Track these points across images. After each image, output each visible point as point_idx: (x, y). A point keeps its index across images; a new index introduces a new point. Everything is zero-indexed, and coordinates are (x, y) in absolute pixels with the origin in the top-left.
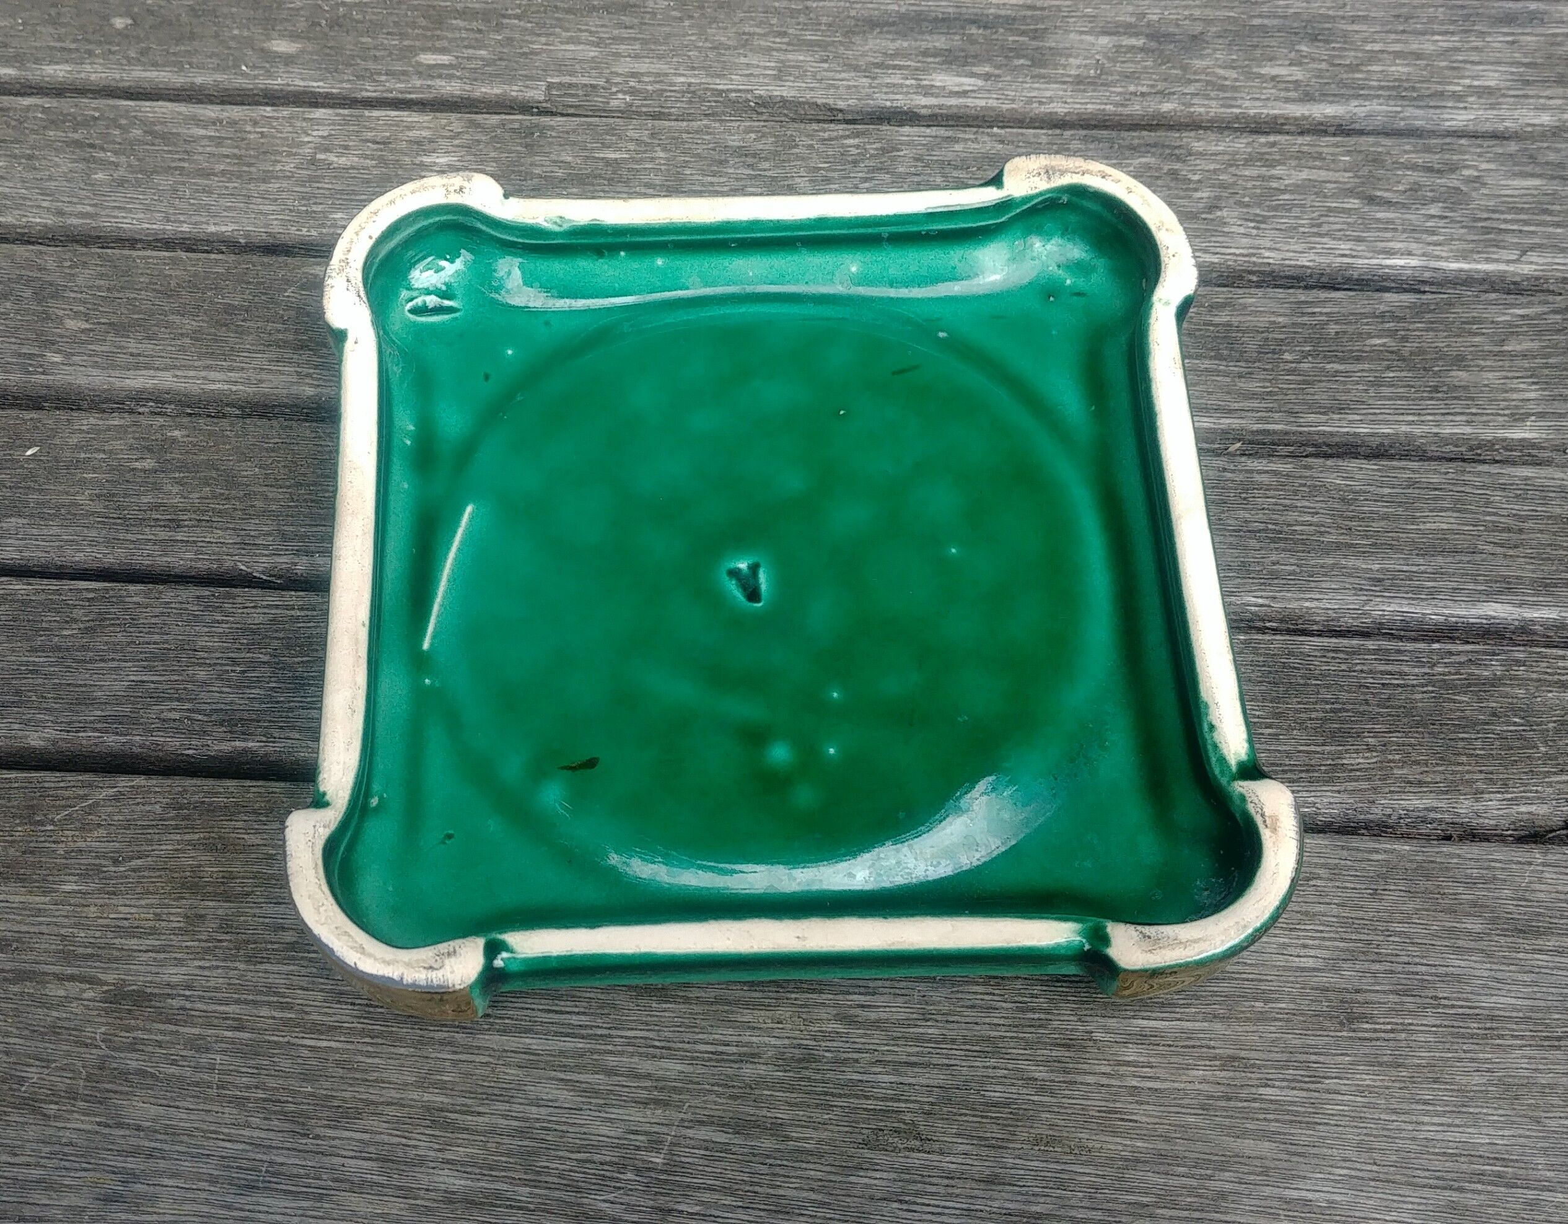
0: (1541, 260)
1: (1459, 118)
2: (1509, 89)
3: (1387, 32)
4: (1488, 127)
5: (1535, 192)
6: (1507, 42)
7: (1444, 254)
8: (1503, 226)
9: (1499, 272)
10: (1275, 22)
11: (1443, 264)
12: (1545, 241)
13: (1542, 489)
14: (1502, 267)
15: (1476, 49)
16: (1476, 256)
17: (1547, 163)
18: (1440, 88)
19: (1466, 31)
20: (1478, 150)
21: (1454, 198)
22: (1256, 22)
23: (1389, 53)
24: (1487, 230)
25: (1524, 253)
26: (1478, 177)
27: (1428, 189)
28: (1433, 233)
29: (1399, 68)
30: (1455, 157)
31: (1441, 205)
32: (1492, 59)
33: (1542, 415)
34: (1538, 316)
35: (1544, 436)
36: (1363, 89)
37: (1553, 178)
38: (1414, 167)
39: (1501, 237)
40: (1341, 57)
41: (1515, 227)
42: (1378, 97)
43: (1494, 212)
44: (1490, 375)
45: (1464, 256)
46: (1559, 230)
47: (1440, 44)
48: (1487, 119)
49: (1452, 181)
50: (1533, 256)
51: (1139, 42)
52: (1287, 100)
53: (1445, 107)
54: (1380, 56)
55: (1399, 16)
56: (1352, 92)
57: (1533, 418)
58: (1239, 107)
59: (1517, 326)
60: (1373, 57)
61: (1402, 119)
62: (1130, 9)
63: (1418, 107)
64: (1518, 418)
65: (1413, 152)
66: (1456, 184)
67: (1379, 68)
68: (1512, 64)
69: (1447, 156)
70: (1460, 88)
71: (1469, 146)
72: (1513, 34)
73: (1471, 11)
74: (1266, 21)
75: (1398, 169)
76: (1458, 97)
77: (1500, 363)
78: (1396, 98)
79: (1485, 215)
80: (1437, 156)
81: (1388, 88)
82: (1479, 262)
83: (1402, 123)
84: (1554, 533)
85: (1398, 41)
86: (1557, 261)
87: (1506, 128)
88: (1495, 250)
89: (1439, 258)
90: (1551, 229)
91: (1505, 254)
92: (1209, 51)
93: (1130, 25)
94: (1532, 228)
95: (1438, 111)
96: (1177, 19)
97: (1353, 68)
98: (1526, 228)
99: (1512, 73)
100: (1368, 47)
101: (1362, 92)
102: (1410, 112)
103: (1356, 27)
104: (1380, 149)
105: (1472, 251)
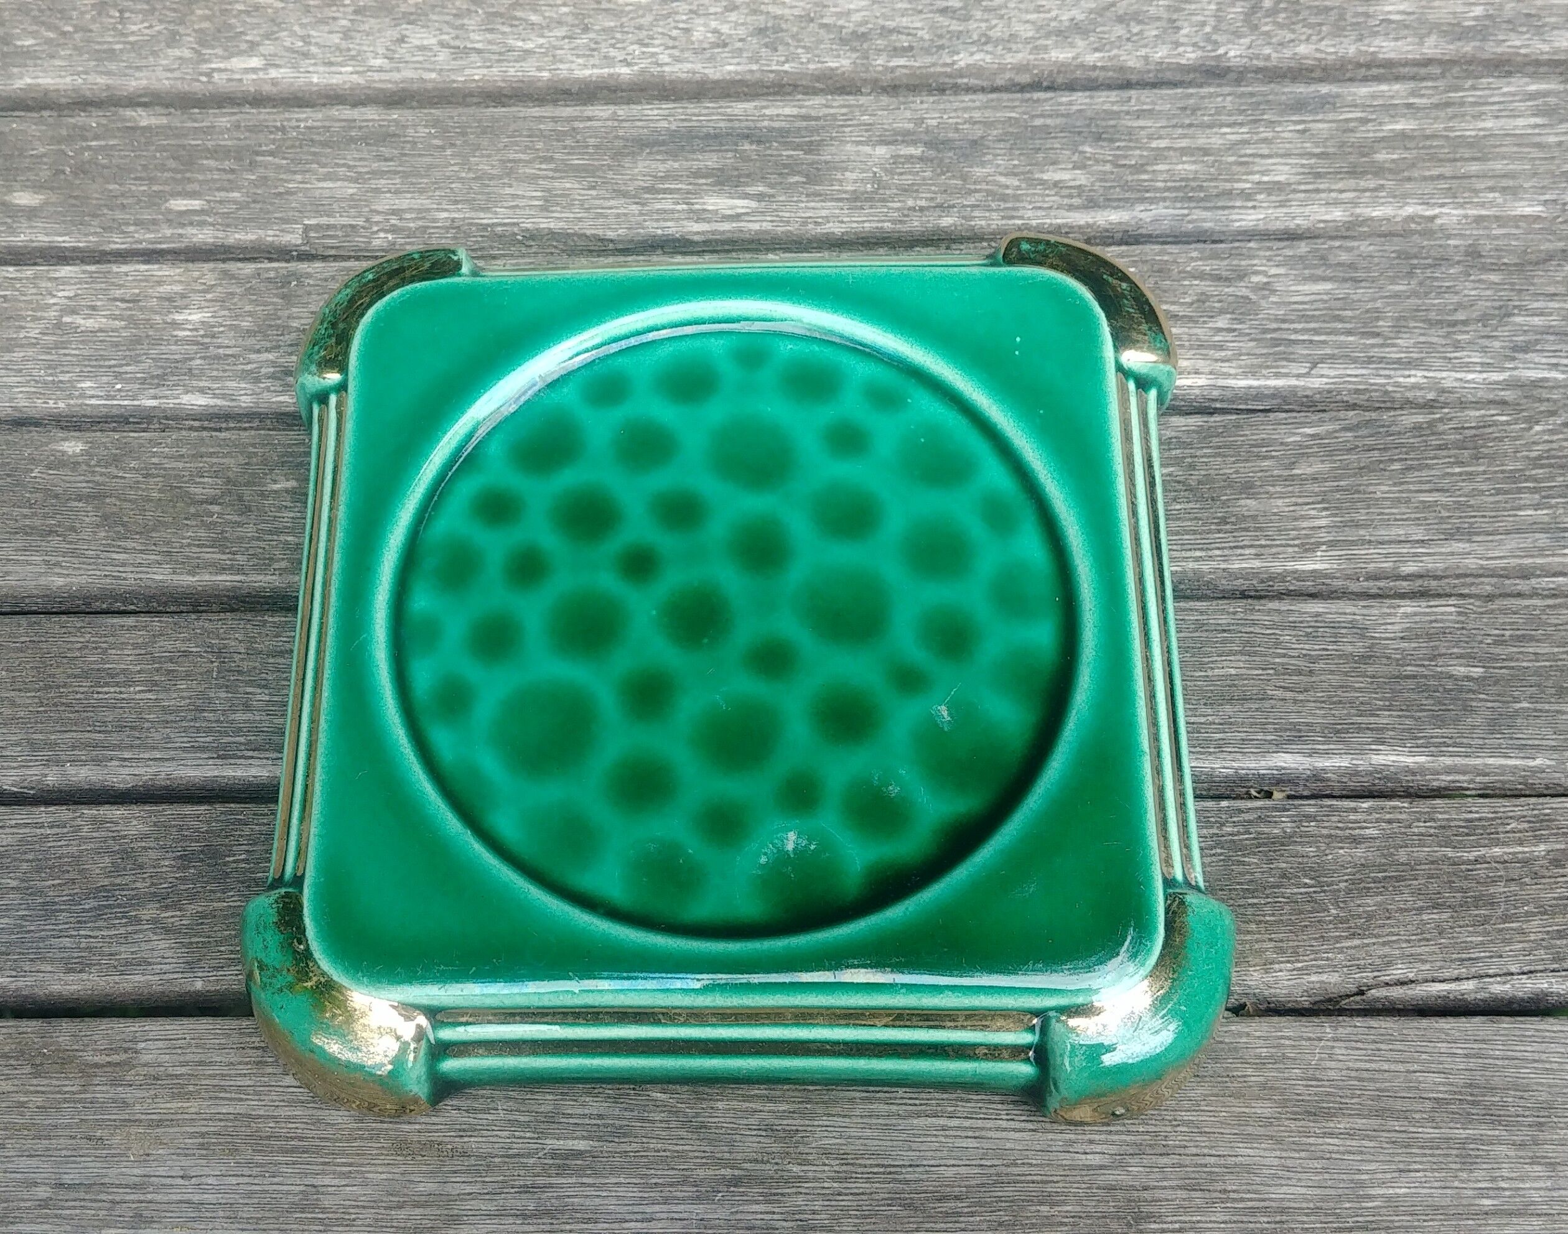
0: (1332, 373)
1: (1248, 218)
2: (1300, 183)
3: (1174, 126)
4: (1279, 225)
5: (1325, 297)
6: (1298, 131)
7: (1232, 371)
8: (1293, 337)
9: (1289, 386)
10: (1058, 121)
11: (1231, 382)
12: (1336, 351)
13: (1333, 625)
14: (1293, 382)
15: (1265, 141)
16: (1264, 372)
17: (1339, 265)
18: (1228, 186)
19: (1256, 121)
20: (1268, 253)
21: (1242, 309)
22: (1038, 122)
23: (1175, 149)
24: (1276, 342)
25: (1314, 365)
26: (1268, 283)
27: (1216, 298)
28: (1221, 348)
29: (1186, 166)
30: (1243, 263)
31: (1229, 316)
32: (1281, 151)
33: (1332, 544)
34: (1330, 434)
35: (1335, 566)
36: (1147, 191)
37: (1345, 280)
38: (1201, 276)
39: (1290, 349)
40: (1126, 157)
41: (1306, 337)
42: (1164, 199)
43: (1284, 321)
44: (1280, 502)
45: (1252, 371)
46: (1351, 338)
47: (1228, 137)
48: (1277, 218)
49: (1241, 289)
50: (1324, 369)
51: (916, 151)
52: (1071, 208)
53: (1233, 207)
54: (1166, 153)
55: (1184, 109)
56: (1138, 195)
57: (1324, 547)
58: (1022, 218)
59: (1307, 447)
60: (1159, 155)
61: (1189, 222)
62: (908, 114)
63: (1205, 209)
64: (1308, 549)
65: (1201, 259)
66: (1244, 292)
67: (1166, 167)
68: (1301, 155)
69: (1235, 262)
70: (1248, 185)
71: (1259, 249)
72: (1304, 122)
73: (1260, 98)
74: (1049, 121)
75: (1184, 279)
76: (1246, 196)
77: (1290, 489)
78: (1182, 200)
79: (1274, 326)
80: (1226, 262)
81: (1177, 189)
82: (1268, 378)
83: (1190, 226)
84: (1346, 674)
85: (1185, 136)
86: (1349, 372)
87: (1298, 225)
88: (1285, 363)
89: (1227, 375)
90: (1342, 338)
91: (1295, 368)
92: (990, 157)
93: (908, 133)
94: (1323, 338)
95: (1226, 212)
96: (957, 123)
97: (1139, 168)
98: (1316, 338)
99: (1303, 166)
100: (1154, 144)
101: (1147, 195)
102: (1198, 214)
103: (1141, 123)
104: (1166, 258)
105: (1260, 367)
